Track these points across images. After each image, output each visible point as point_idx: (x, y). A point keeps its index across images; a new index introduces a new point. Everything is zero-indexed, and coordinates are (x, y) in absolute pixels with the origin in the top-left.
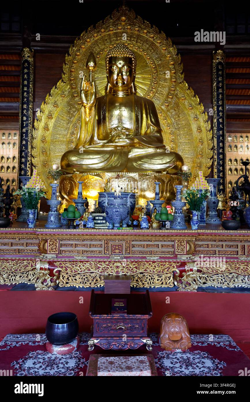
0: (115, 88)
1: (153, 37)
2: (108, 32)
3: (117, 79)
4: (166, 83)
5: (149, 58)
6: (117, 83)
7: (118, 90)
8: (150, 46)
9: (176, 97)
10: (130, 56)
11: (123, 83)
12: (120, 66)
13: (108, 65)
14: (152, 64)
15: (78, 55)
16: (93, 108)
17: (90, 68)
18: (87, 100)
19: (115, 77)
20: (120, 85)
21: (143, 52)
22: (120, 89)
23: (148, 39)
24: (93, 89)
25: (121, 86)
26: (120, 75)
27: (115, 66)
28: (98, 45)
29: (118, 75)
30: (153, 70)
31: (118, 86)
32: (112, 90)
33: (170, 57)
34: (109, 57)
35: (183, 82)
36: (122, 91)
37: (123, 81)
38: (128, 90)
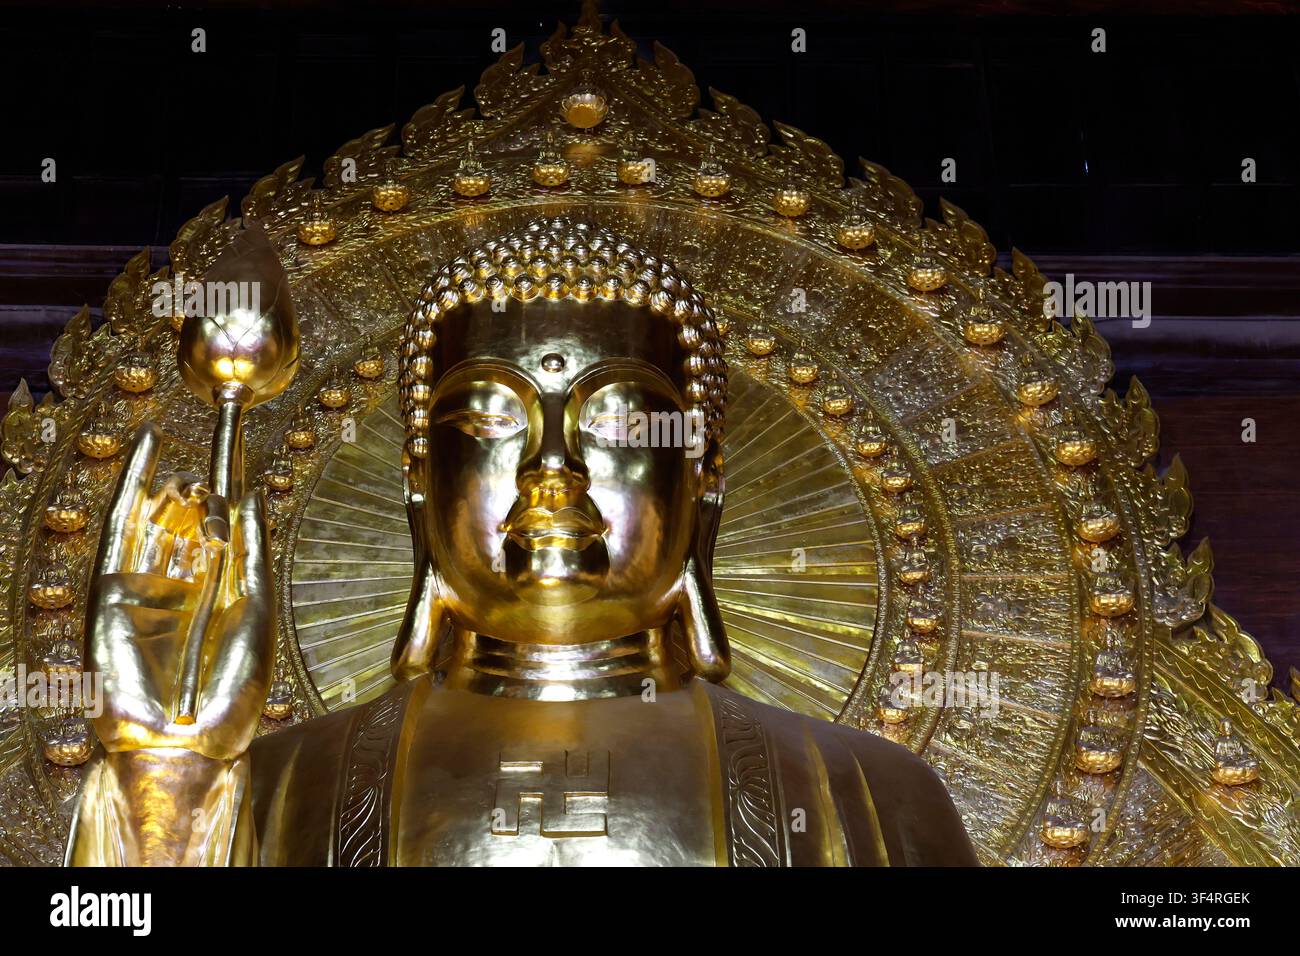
0: (497, 615)
1: (869, 250)
2: (440, 208)
3: (517, 512)
4: (1039, 628)
5: (838, 405)
6: (518, 554)
7: (535, 635)
8: (841, 318)
9: (1158, 762)
10: (659, 302)
11: (590, 556)
12: (551, 381)
13: (421, 391)
14: (877, 459)
15: (129, 395)
16: (228, 781)
17: (223, 367)
18: (157, 688)
19: (498, 489)
20: (553, 567)
21: (779, 366)
22: (557, 613)
23: (818, 261)
24: (241, 573)
25: (570, 581)
26: (554, 463)
27: (503, 392)
28: (335, 312)
29: (529, 469)
30: (889, 511)
31: (533, 581)
32: (457, 644)
33: (1046, 406)
34: (434, 311)
35: (1206, 620)
36: (581, 636)
37: (580, 533)
38: (640, 639)
